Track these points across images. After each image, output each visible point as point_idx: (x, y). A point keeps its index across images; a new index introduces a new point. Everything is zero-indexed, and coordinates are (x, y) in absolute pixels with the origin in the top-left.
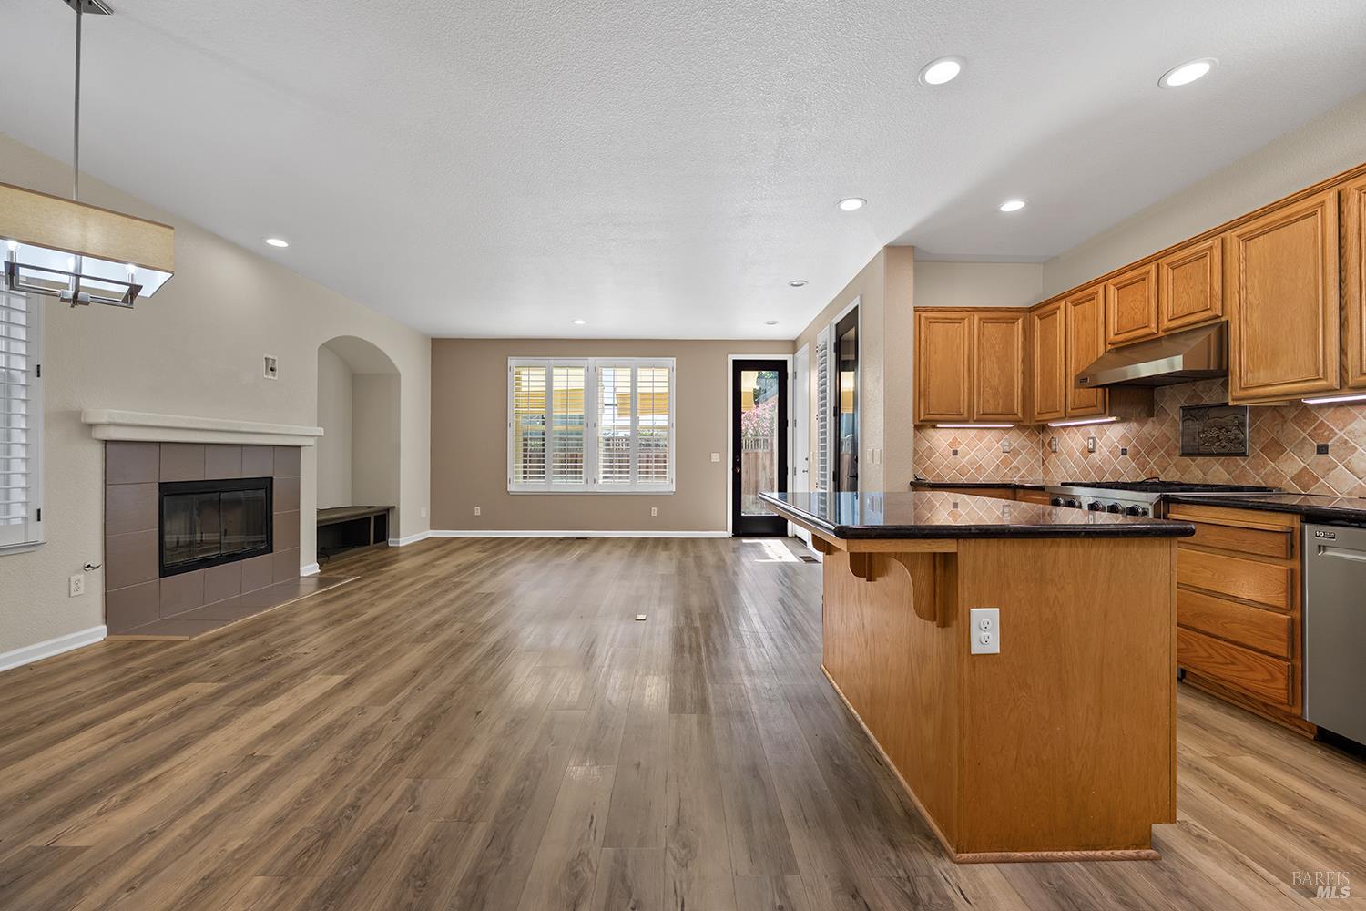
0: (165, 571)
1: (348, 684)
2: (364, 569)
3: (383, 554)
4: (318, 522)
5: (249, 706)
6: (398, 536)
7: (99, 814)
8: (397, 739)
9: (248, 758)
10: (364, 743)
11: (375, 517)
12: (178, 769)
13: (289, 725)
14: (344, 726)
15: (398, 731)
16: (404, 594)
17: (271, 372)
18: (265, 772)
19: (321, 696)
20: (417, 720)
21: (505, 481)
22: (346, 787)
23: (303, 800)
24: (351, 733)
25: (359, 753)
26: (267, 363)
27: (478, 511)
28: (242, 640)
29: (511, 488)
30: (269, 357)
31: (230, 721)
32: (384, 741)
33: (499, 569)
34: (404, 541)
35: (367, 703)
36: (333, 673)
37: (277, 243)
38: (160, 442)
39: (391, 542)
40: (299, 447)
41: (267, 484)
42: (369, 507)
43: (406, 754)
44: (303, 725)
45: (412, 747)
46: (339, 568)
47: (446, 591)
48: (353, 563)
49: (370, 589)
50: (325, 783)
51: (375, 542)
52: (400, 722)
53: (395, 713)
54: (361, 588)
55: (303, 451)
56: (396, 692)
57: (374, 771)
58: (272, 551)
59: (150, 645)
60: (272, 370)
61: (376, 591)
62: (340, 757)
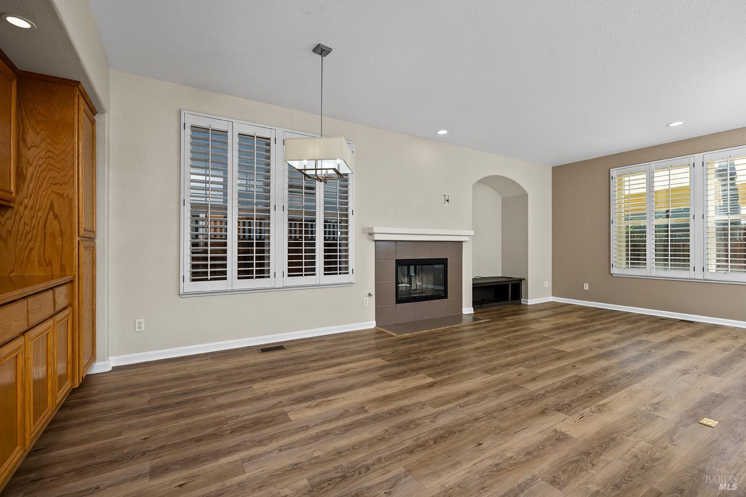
0: (398, 301)
1: (431, 385)
2: (495, 316)
3: (515, 308)
4: (473, 284)
5: (386, 380)
6: (527, 297)
7: (306, 407)
8: (421, 436)
9: (362, 409)
10: (407, 428)
11: (512, 284)
12: (340, 400)
13: (390, 398)
14: (407, 412)
15: (426, 431)
16: (504, 337)
17: (447, 202)
18: (358, 421)
19: (414, 387)
20: (441, 428)
21: (610, 266)
22: (376, 452)
23: (356, 447)
24: (406, 418)
25: (398, 434)
26: (445, 198)
27: (586, 287)
28: (413, 342)
29: (614, 271)
30: (445, 194)
31: (373, 384)
32: (415, 433)
33: (585, 333)
34: (531, 301)
35: (428, 403)
36: (430, 376)
37: (442, 132)
38: (396, 241)
39: (523, 301)
40: (462, 242)
41: (444, 262)
42: (509, 278)
43: (417, 450)
44: (394, 401)
45: (424, 446)
46: (484, 312)
47: (533, 341)
48: (494, 311)
49: (489, 329)
50: (370, 443)
51: (512, 300)
52: (433, 424)
53: (436, 416)
54: (484, 327)
55: (464, 244)
56: (449, 402)
57: (393, 451)
58: (447, 298)
59: (385, 334)
60: (447, 201)
61: (491, 331)
62: (389, 431)
